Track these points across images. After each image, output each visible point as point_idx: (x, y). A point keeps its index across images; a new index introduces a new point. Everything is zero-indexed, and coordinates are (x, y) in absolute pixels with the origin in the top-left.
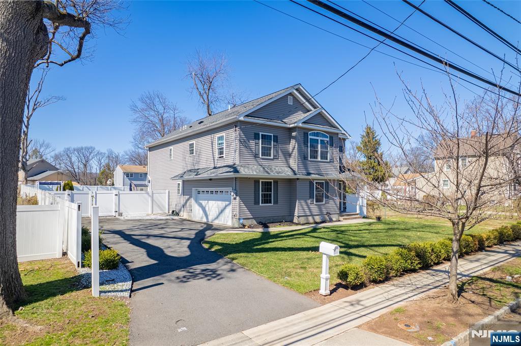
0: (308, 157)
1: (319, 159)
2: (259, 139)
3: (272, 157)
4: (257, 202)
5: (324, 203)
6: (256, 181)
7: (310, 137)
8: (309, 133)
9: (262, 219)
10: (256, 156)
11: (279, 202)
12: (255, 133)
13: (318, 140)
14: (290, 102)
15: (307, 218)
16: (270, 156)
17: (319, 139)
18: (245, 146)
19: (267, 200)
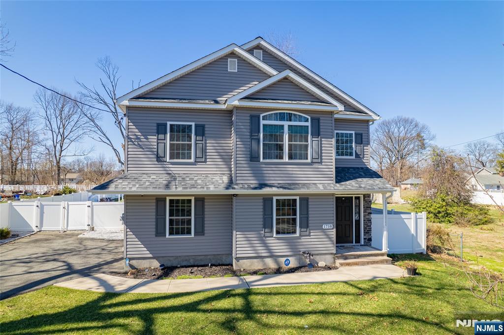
0: (258, 157)
1: (286, 159)
2: (165, 133)
3: (192, 160)
4: (160, 233)
5: (298, 234)
6: (160, 200)
7: (262, 122)
8: (261, 116)
9: (171, 259)
10: (159, 159)
11: (206, 232)
12: (157, 124)
13: (282, 126)
14: (232, 67)
15: (263, 261)
16: (190, 158)
17: (286, 124)
18: (139, 144)
19: (180, 228)
